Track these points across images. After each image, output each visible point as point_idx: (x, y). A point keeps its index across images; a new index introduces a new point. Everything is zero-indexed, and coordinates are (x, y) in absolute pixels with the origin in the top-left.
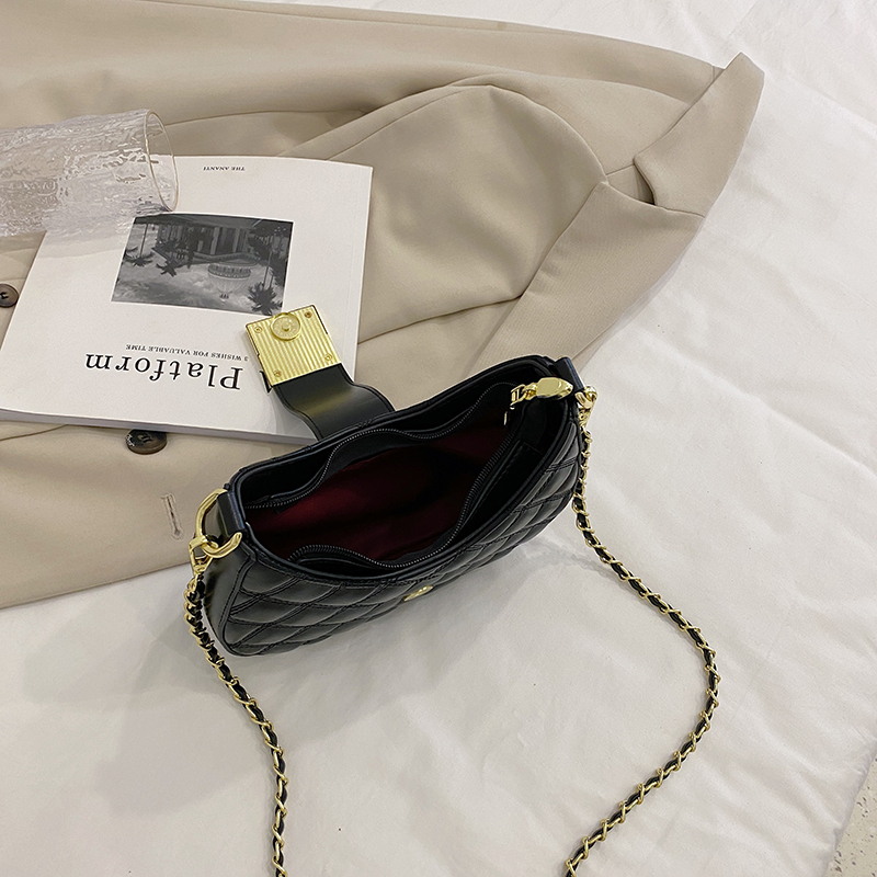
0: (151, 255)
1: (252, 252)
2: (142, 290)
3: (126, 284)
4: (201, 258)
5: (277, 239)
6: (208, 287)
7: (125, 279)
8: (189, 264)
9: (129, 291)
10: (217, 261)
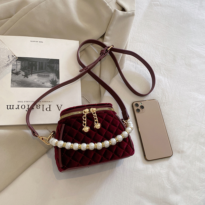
0: (20, 71)
1: (49, 69)
2: (19, 83)
3: (14, 81)
4: (35, 72)
5: (56, 65)
6: (38, 81)
7: (13, 80)
8: (32, 74)
9: (15, 84)
10: (40, 73)
